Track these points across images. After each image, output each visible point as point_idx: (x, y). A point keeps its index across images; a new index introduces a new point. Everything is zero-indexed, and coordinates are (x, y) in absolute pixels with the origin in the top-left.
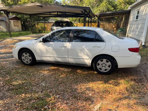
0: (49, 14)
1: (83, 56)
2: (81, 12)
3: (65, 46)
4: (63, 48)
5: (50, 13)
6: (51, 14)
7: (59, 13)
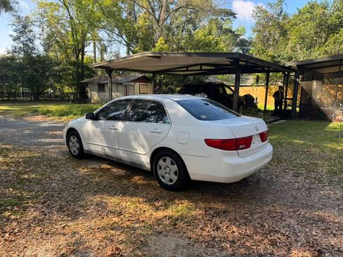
0: (186, 69)
1: (138, 149)
2: (229, 63)
3: (116, 127)
4: (113, 131)
5: (187, 67)
6: (190, 69)
7: (204, 67)
